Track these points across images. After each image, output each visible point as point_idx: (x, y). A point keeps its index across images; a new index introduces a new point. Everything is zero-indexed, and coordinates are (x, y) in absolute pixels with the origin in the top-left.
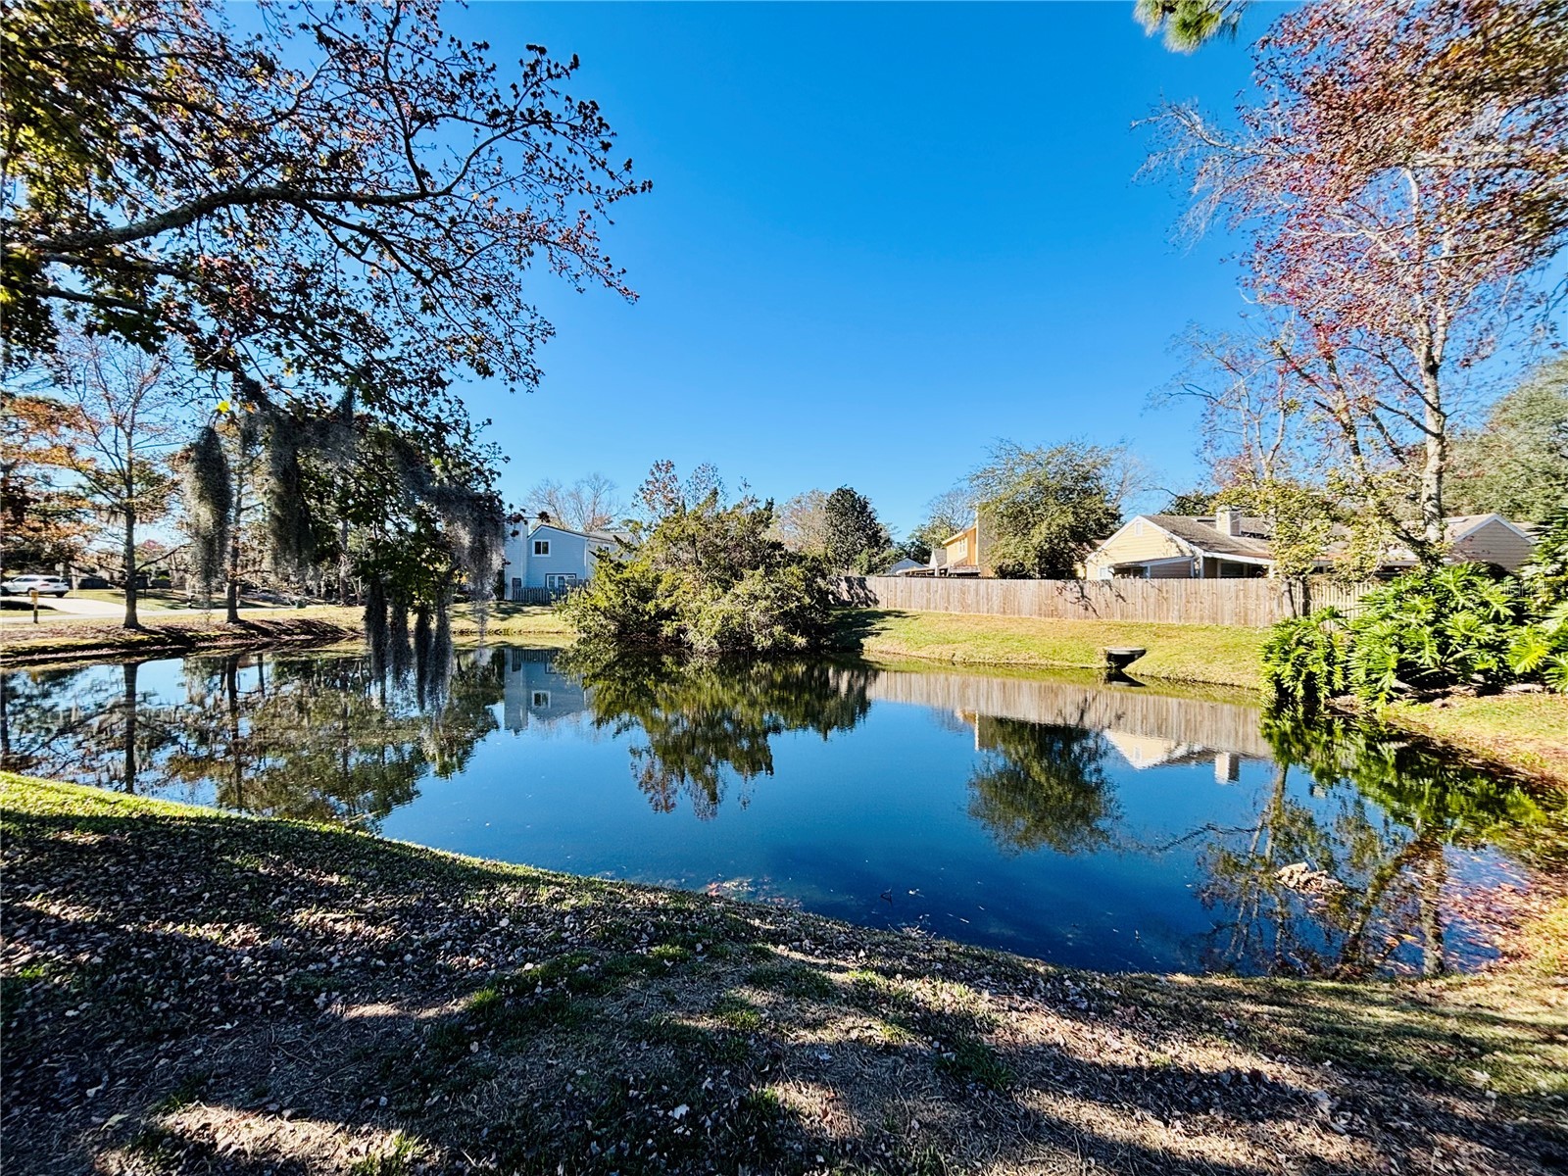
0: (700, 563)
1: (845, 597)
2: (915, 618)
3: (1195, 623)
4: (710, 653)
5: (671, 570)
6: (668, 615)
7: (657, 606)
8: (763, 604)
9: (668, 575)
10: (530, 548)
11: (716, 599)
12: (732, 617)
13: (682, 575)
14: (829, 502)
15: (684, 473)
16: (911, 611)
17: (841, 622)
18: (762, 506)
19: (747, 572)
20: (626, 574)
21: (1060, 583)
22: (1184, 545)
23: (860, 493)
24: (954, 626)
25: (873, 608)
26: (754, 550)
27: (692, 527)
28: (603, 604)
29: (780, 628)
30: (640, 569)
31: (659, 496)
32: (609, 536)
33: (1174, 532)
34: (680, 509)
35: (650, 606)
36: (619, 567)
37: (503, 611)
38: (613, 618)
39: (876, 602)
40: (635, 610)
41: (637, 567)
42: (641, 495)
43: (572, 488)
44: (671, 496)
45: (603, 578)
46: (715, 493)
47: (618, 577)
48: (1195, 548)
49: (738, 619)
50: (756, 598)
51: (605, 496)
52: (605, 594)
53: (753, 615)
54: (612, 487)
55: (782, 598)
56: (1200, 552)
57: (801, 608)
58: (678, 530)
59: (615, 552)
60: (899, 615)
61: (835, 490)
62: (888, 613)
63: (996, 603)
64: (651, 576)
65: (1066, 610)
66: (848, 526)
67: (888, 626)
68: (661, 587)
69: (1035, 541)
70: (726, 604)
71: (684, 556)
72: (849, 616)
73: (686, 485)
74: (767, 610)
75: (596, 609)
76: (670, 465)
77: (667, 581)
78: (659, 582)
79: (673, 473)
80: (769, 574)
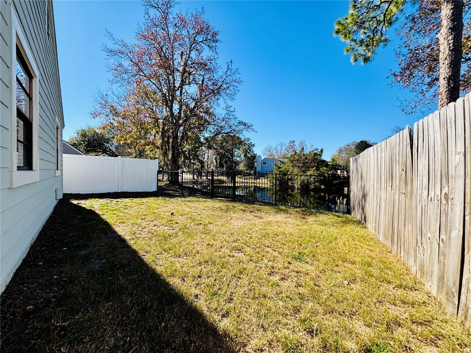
0: (299, 166)
4: (298, 189)
6: (290, 179)
7: (288, 177)
8: (313, 177)
9: (291, 169)
10: (262, 164)
12: (304, 180)
13: (294, 169)
15: (297, 144)
18: (320, 150)
19: (311, 169)
20: (281, 170)
27: (297, 157)
30: (284, 168)
31: (291, 149)
34: (295, 153)
35: (286, 177)
36: (280, 168)
37: (255, 178)
40: (283, 178)
41: (283, 168)
42: (286, 149)
43: (275, 147)
44: (294, 149)
45: (275, 170)
47: (279, 170)
49: (306, 181)
53: (310, 180)
64: (287, 170)
74: (315, 179)
76: (294, 141)
77: (290, 171)
78: (289, 171)
79: (295, 144)
80: (318, 169)
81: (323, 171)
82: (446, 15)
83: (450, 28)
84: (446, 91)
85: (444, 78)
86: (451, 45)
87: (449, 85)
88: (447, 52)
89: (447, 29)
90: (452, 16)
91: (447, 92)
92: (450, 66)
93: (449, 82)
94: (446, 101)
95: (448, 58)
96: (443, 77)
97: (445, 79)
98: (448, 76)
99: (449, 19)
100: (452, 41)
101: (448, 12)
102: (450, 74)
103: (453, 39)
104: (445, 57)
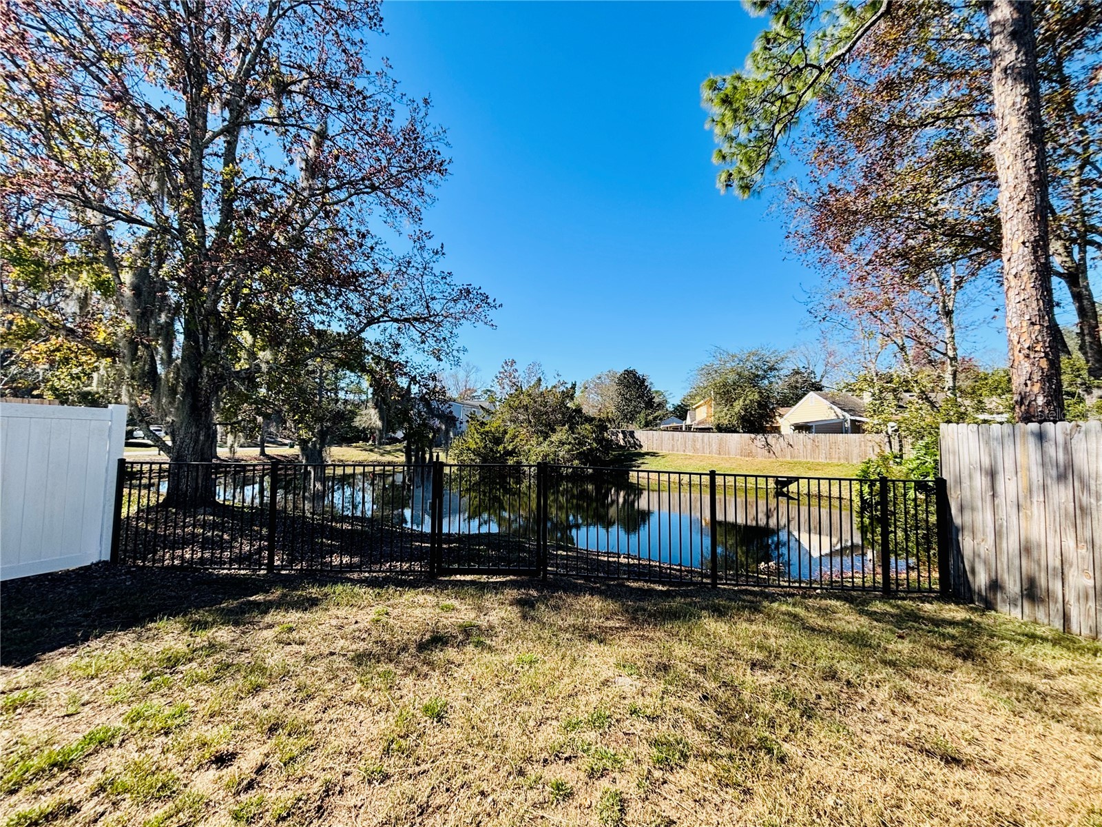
0: (530, 422)
1: (622, 443)
2: (663, 456)
3: (835, 461)
5: (513, 426)
6: (511, 453)
7: (504, 448)
8: (567, 447)
9: (511, 428)
11: (539, 444)
12: (548, 455)
13: (520, 429)
14: (619, 379)
15: (521, 367)
16: (662, 452)
17: (617, 460)
18: (569, 386)
19: (558, 428)
20: (487, 429)
21: (753, 436)
22: (839, 411)
23: (640, 373)
24: (687, 462)
25: (639, 450)
26: (563, 414)
27: (526, 400)
28: (473, 446)
29: (577, 462)
30: (495, 425)
31: (506, 381)
32: (475, 403)
33: (833, 403)
34: (519, 389)
35: (501, 448)
36: (483, 424)
38: (479, 455)
39: (641, 446)
40: (491, 450)
41: (494, 424)
44: (514, 380)
45: (473, 431)
46: (540, 380)
47: (482, 430)
48: (845, 414)
49: (552, 456)
50: (563, 444)
51: (473, 377)
52: (473, 440)
53: (561, 454)
54: (478, 370)
55: (579, 443)
56: (848, 417)
57: (591, 450)
58: (517, 402)
59: (480, 414)
60: (654, 454)
61: (622, 371)
62: (647, 454)
63: (715, 447)
64: (501, 429)
65: (757, 453)
66: (631, 395)
67: (646, 461)
68: (507, 436)
69: (736, 410)
70: (545, 447)
71: (521, 417)
72: (623, 455)
73: (523, 375)
74: (569, 451)
75: (469, 449)
76: (513, 362)
77: (510, 432)
78: (506, 433)
79: (515, 367)
80: (572, 429)
81: (583, 433)
82: (1014, 104)
83: (1027, 135)
84: (1033, 271)
85: (1024, 243)
86: (1032, 171)
87: (1036, 258)
88: (1025, 185)
89: (1020, 135)
90: (1028, 110)
91: (1034, 274)
92: (1035, 217)
93: (1035, 252)
94: (1034, 293)
95: (1028, 199)
96: (1021, 240)
97: (1027, 244)
98: (1032, 239)
99: (1023, 114)
100: (1033, 164)
101: (1019, 99)
102: (1037, 234)
103: (1036, 159)
104: (1022, 197)
